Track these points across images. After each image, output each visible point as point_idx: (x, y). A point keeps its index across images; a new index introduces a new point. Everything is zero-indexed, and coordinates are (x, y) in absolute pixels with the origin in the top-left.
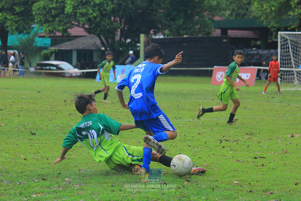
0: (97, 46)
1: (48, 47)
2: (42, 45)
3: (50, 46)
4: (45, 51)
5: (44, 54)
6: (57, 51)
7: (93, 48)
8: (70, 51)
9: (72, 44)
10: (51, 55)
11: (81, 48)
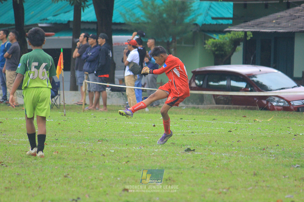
1: (227, 26)
2: (210, 21)
3: (231, 22)
4: (218, 38)
5: (215, 45)
6: (250, 36)
10: (234, 50)
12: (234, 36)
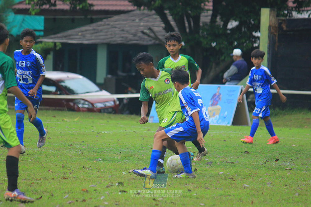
0: (156, 38)
1: (39, 37)
3: (42, 33)
6: (59, 46)
7: (147, 41)
8: (92, 49)
9: (96, 31)
10: (45, 58)
11: (118, 40)
12: (45, 46)
